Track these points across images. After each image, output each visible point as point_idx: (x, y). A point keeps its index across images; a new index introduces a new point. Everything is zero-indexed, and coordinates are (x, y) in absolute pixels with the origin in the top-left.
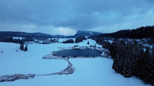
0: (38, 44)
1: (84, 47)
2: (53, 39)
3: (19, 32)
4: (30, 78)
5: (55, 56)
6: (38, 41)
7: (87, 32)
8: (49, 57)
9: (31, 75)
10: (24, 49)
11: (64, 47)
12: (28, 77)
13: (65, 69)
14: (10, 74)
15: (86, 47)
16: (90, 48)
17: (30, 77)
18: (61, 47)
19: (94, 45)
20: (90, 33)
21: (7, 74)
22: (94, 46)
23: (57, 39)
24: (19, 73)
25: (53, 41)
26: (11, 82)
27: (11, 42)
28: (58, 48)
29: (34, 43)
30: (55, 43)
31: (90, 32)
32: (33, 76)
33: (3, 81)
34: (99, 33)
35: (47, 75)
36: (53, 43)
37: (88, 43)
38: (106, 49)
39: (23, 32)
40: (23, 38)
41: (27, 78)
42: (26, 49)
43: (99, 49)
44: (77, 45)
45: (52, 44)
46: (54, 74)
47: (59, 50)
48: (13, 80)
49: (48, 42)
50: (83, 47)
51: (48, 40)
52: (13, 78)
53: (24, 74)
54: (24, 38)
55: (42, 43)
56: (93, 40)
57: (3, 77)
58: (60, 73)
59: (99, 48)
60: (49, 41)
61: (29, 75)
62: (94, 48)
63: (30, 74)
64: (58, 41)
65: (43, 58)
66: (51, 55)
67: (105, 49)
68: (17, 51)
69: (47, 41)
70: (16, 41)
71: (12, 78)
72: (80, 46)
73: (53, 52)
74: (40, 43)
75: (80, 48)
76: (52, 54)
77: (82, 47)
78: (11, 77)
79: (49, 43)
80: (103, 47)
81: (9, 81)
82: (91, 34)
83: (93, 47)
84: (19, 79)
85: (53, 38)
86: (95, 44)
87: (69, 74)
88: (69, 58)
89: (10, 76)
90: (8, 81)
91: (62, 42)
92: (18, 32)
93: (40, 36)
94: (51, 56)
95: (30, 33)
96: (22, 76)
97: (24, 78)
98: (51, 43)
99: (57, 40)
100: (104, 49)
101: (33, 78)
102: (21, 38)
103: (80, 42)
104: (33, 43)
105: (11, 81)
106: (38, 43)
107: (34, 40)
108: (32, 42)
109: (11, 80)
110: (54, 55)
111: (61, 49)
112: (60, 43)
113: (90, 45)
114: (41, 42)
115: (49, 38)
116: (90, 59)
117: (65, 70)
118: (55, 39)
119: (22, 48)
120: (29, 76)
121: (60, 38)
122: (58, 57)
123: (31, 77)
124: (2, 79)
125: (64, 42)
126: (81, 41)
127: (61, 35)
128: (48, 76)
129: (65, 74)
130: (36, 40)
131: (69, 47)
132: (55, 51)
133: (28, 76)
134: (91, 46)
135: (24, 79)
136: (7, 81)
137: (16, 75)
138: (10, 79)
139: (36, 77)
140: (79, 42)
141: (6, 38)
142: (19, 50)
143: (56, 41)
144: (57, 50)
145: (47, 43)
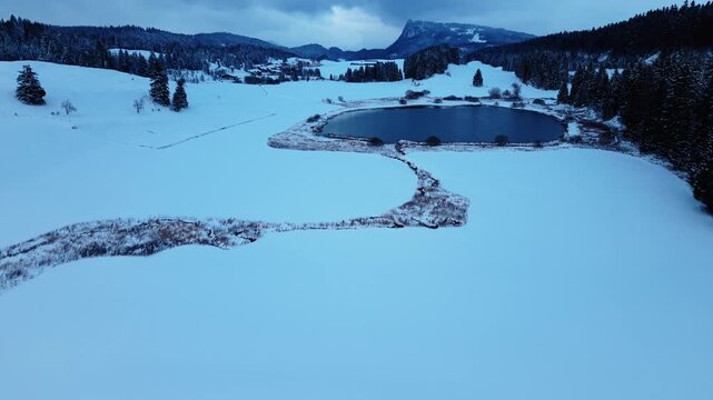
0: (227, 84)
1: (460, 99)
2: (292, 61)
3: (133, 28)
4: (238, 240)
5: (328, 136)
6: (223, 68)
7: (453, 29)
8: (301, 140)
9: (236, 223)
10: (171, 97)
11: (357, 99)
12: (228, 236)
13: (410, 198)
14: (125, 217)
15: (468, 99)
16: (492, 103)
17: (237, 234)
18: (341, 99)
19: (511, 90)
20: (471, 36)
21: (114, 217)
22: (507, 93)
23: (311, 62)
24: (174, 215)
25: (295, 74)
26: (142, 258)
27: (103, 67)
28: (329, 101)
29: (206, 77)
30: (308, 79)
31: (470, 32)
32: (251, 231)
33: (98, 250)
34: (515, 35)
35: (323, 226)
36: (296, 79)
37: (478, 80)
38: (579, 106)
39: (149, 30)
40: (157, 55)
41: (224, 239)
42: (180, 102)
43: (539, 109)
44: (419, 89)
45: (292, 82)
46: (362, 222)
47: (336, 109)
48: (149, 249)
49: (274, 78)
50: (452, 98)
51: (270, 67)
52: (147, 239)
53: (202, 218)
54: (161, 56)
55: (243, 80)
56: (495, 65)
57: (92, 232)
58: (392, 218)
59: (538, 102)
60: (274, 73)
61: (230, 226)
62: (514, 105)
63: (230, 221)
64: (317, 73)
65: (274, 144)
66: (304, 133)
67: (573, 109)
68: (139, 106)
69: (268, 70)
70: (126, 65)
71: (140, 237)
72: (436, 93)
73: (310, 120)
74: (237, 80)
75: (438, 101)
76: (309, 128)
77: (445, 99)
78: (136, 230)
79: (277, 82)
80: (562, 99)
81: (129, 251)
82: (476, 39)
83: (507, 100)
84: (177, 242)
85: (293, 56)
86: (515, 86)
87: (443, 224)
88: (406, 151)
89: (127, 227)
90: (125, 254)
91: (341, 78)
92: (128, 28)
93: (233, 49)
94: (310, 136)
95: (182, 35)
96: (191, 228)
97: (205, 242)
98: (288, 80)
99: (314, 69)
100: (567, 110)
101: (252, 240)
102: (146, 54)
103: (435, 72)
104: (202, 79)
105: (140, 254)
106: (227, 77)
107: (208, 66)
108: (199, 74)
109: (136, 247)
110: (318, 131)
111: (346, 106)
112: (331, 79)
113: (490, 88)
114: (241, 74)
115: (272, 56)
116: (518, 152)
117: (410, 204)
118: (301, 64)
119: (160, 95)
120: (230, 230)
121: (323, 57)
122: (342, 144)
123: (243, 234)
124: (90, 241)
125: (351, 77)
126: (439, 68)
127: (328, 47)
128: (331, 231)
129: (421, 224)
130: (213, 67)
131: (383, 99)
132: (317, 117)
133: (226, 228)
134: (495, 95)
135: (207, 246)
136: (117, 253)
137: (157, 222)
138: (129, 244)
139: (268, 236)
140: (431, 76)
141: (77, 47)
142: (149, 105)
143: (311, 72)
144: (326, 111)
145: (270, 82)
